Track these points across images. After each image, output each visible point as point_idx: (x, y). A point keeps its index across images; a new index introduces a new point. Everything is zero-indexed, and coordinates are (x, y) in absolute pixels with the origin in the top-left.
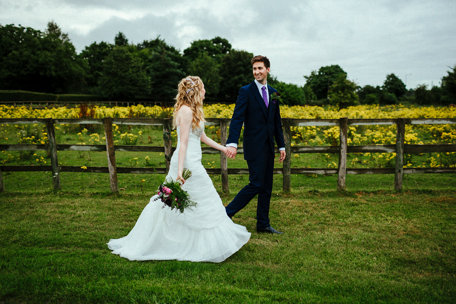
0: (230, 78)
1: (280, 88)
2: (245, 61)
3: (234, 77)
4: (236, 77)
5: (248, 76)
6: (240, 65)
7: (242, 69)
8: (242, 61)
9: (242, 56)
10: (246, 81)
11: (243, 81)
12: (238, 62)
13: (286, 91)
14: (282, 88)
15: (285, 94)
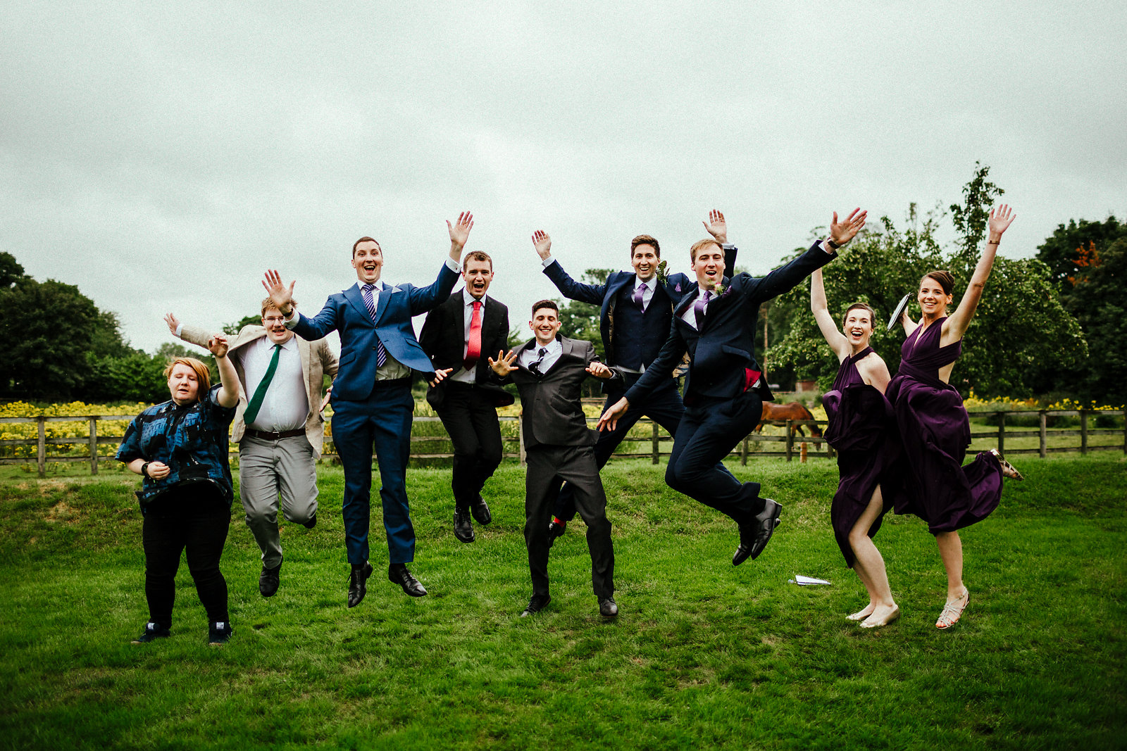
0: (14, 345)
1: (133, 366)
2: (49, 307)
3: (23, 343)
4: (28, 343)
5: (57, 341)
6: (39, 317)
7: (44, 325)
8: (43, 307)
9: (43, 296)
10: (53, 352)
11: (45, 351)
12: (34, 310)
13: (146, 373)
14: (138, 365)
15: (143, 379)
